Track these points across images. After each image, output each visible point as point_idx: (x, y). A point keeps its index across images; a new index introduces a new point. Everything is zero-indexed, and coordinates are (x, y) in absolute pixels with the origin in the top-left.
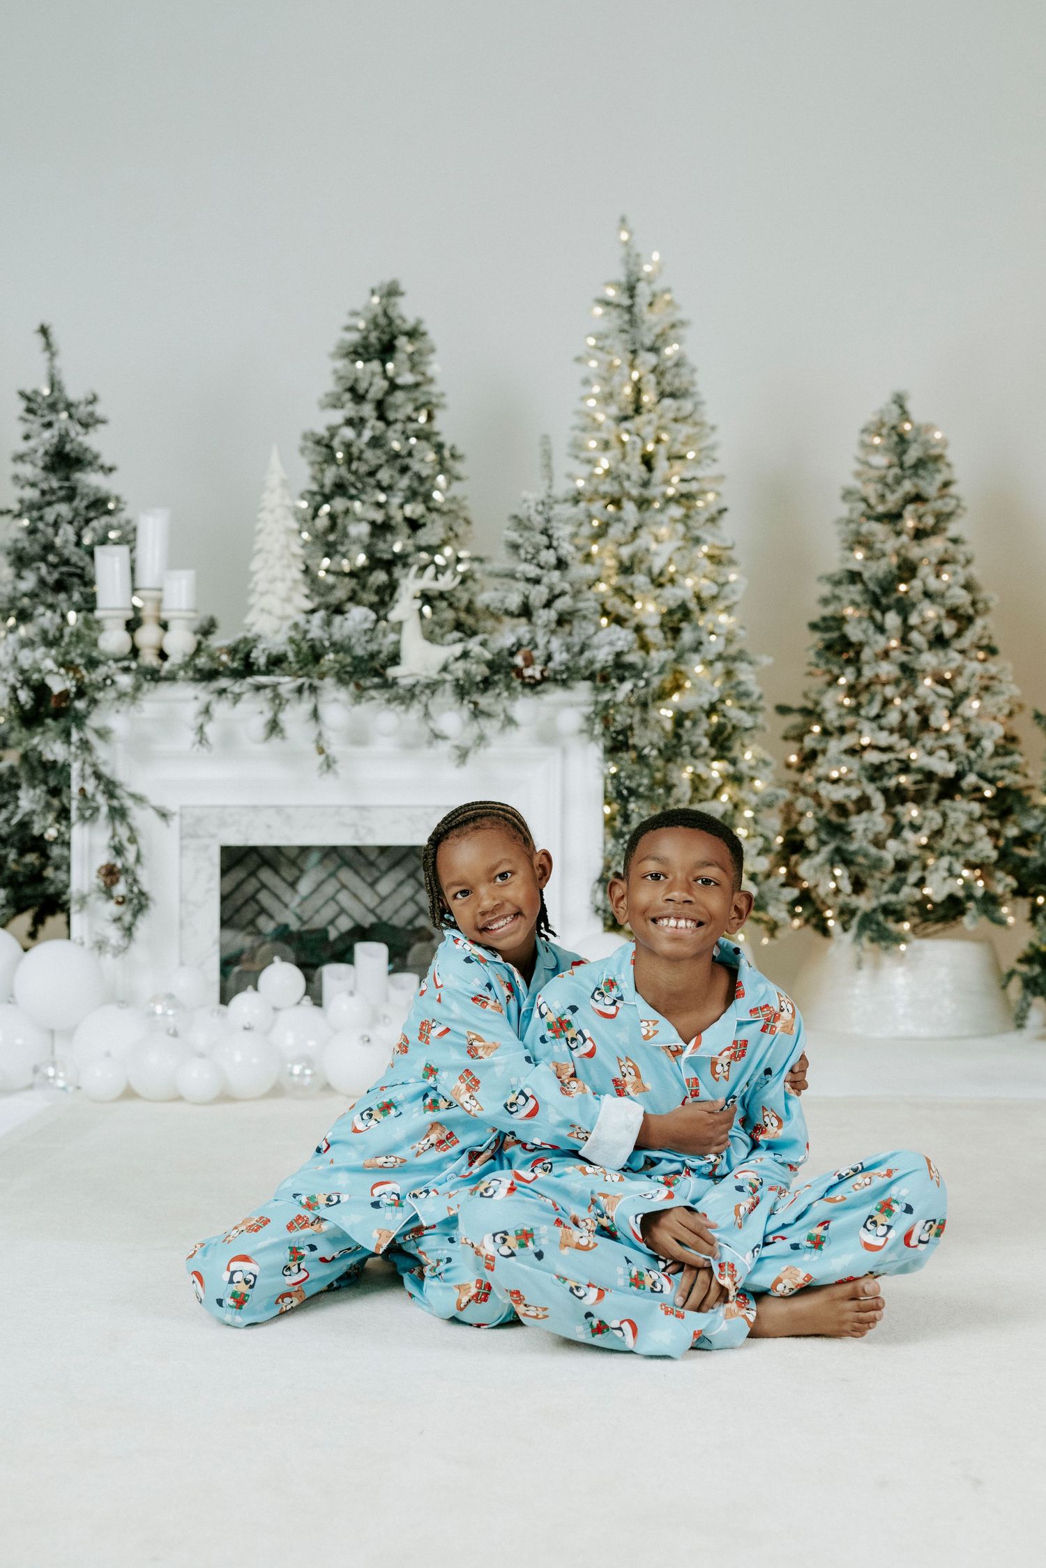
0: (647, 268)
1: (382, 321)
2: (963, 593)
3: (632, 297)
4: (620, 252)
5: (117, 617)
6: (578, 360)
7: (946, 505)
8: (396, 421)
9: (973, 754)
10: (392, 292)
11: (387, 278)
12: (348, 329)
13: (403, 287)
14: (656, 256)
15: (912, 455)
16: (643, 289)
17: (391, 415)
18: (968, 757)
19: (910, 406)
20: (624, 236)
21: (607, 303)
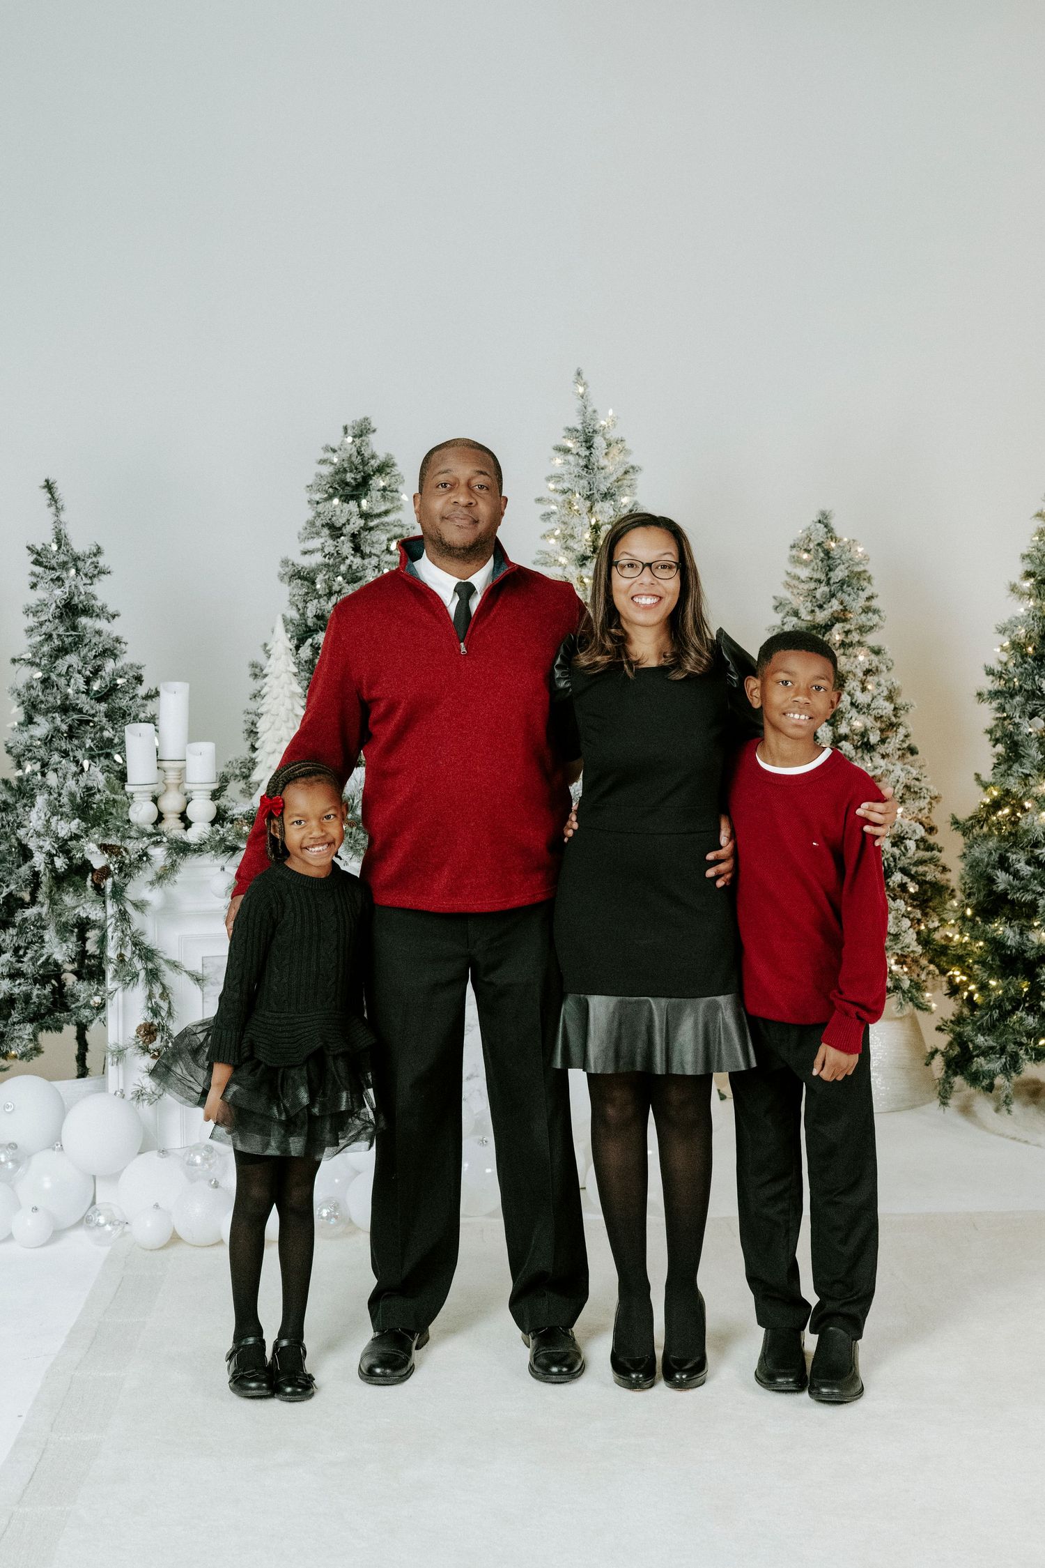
0: (603, 423)
1: (357, 460)
2: (887, 704)
3: (589, 448)
4: (578, 404)
5: (146, 792)
6: (539, 500)
7: (869, 620)
8: (370, 555)
9: (896, 851)
10: (363, 431)
11: (359, 418)
12: (322, 462)
13: (374, 425)
14: (611, 412)
15: (839, 574)
16: (598, 441)
17: (367, 550)
18: (893, 856)
19: (834, 523)
20: (581, 390)
21: (567, 451)
